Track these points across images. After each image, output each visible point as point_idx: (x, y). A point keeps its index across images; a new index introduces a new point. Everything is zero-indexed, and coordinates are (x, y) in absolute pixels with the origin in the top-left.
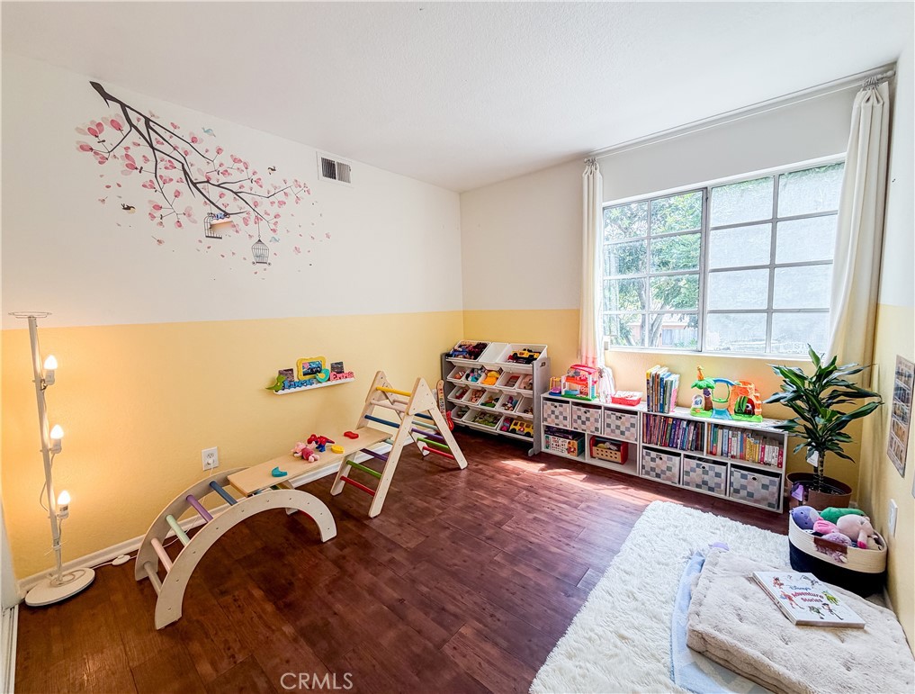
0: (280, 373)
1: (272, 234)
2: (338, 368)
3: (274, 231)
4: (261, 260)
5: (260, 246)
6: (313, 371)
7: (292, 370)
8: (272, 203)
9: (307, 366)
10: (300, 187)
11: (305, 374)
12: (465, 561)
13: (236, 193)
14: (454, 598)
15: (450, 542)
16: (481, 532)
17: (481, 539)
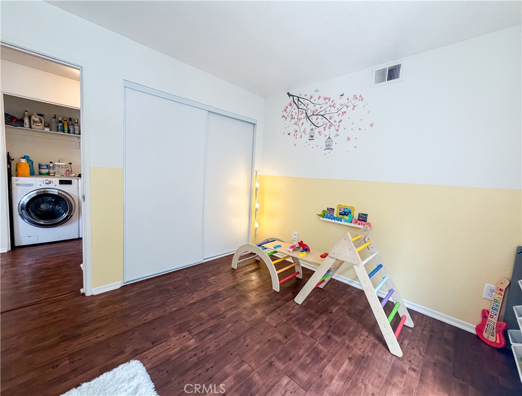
0: (328, 209)
1: (336, 132)
2: (362, 217)
3: (337, 130)
4: (328, 147)
5: (329, 140)
6: (345, 213)
7: (334, 209)
8: (339, 115)
9: (342, 210)
10: (357, 98)
11: (340, 214)
13: (323, 116)
15: (269, 339)
16: (279, 359)
17: (270, 358)
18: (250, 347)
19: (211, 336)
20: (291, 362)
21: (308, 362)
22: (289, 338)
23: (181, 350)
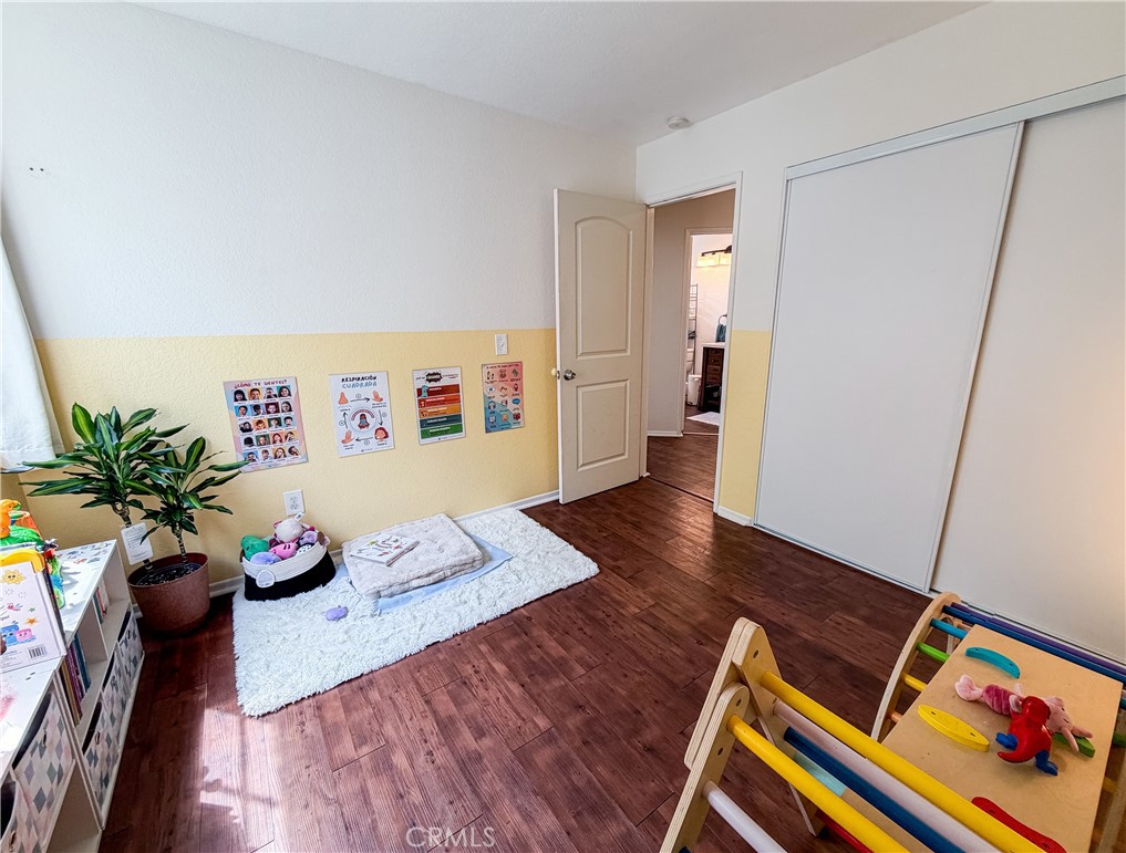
12: (626, 676)
14: (641, 635)
15: (645, 713)
16: (588, 723)
17: (593, 708)
18: (623, 679)
19: (647, 629)
20: (578, 742)
21: (574, 777)
22: (648, 755)
23: (618, 603)
